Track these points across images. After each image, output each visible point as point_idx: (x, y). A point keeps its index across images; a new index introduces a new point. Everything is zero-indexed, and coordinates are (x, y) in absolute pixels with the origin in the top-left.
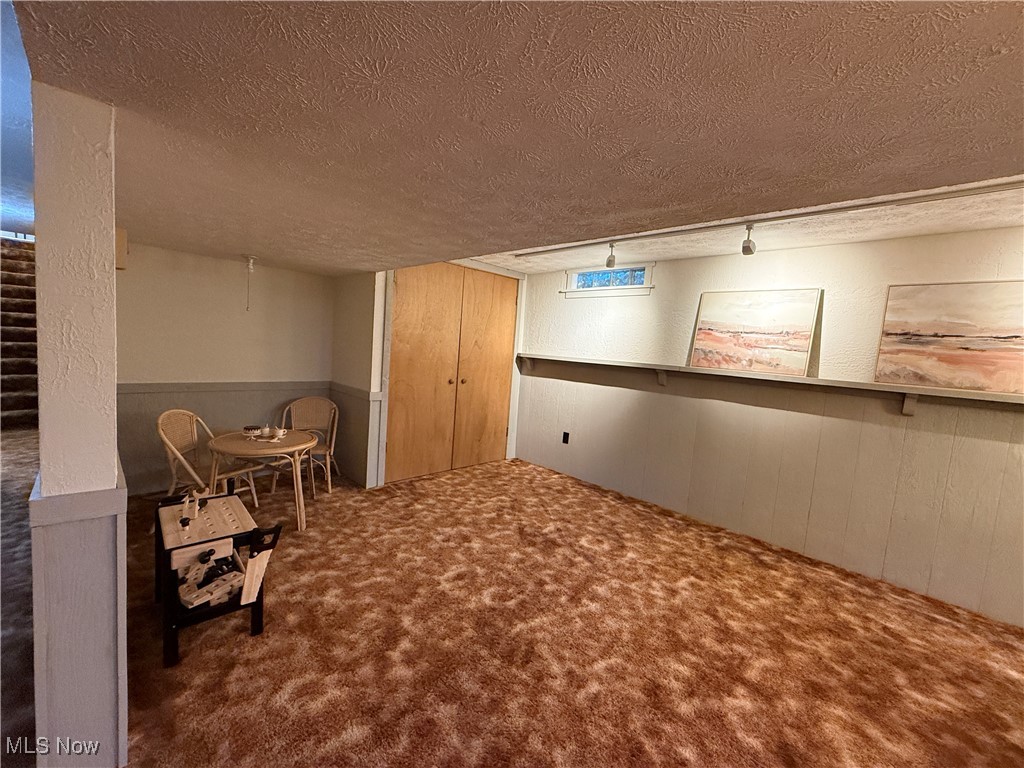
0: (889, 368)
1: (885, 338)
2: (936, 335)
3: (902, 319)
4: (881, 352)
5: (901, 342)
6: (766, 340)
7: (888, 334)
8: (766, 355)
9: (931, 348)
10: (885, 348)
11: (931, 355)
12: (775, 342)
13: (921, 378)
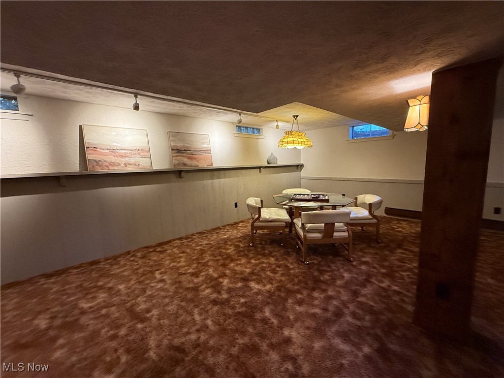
0: (177, 162)
1: (173, 152)
2: (185, 150)
3: (176, 145)
4: (173, 157)
5: (177, 153)
6: (130, 153)
7: (173, 150)
8: (132, 161)
9: (185, 154)
10: (174, 155)
11: (185, 157)
12: (134, 154)
13: (185, 165)
